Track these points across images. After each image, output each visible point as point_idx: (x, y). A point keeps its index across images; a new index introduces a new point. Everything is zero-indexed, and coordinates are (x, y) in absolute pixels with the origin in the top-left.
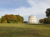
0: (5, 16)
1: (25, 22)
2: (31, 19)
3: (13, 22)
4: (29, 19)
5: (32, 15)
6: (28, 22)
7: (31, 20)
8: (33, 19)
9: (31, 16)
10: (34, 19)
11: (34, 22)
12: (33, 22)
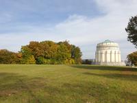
0: (29, 47)
1: (87, 60)
2: (104, 52)
3: (49, 60)
4: (97, 53)
5: (106, 41)
6: (95, 60)
7: (103, 55)
8: (109, 51)
9: (104, 44)
10: (113, 52)
11: (113, 60)
12: (108, 60)
